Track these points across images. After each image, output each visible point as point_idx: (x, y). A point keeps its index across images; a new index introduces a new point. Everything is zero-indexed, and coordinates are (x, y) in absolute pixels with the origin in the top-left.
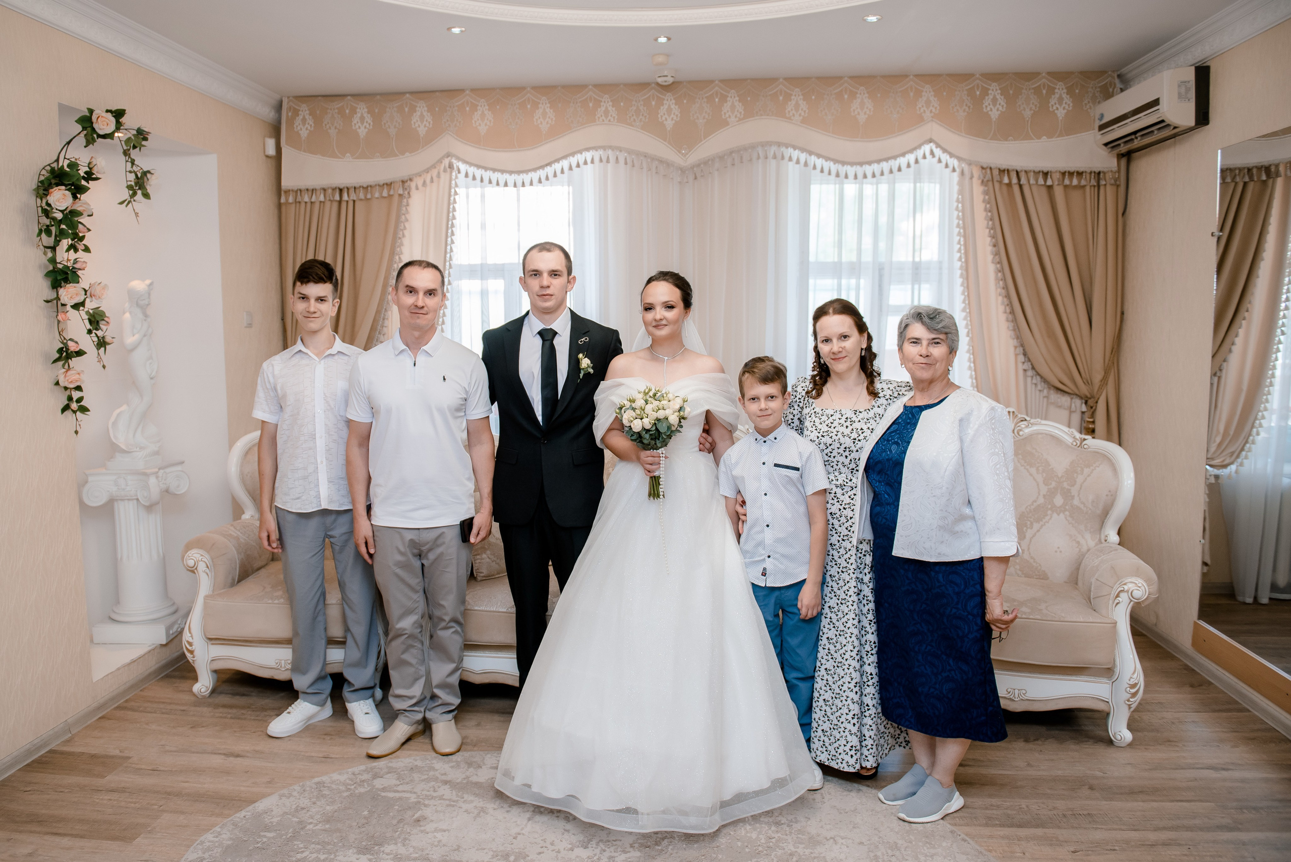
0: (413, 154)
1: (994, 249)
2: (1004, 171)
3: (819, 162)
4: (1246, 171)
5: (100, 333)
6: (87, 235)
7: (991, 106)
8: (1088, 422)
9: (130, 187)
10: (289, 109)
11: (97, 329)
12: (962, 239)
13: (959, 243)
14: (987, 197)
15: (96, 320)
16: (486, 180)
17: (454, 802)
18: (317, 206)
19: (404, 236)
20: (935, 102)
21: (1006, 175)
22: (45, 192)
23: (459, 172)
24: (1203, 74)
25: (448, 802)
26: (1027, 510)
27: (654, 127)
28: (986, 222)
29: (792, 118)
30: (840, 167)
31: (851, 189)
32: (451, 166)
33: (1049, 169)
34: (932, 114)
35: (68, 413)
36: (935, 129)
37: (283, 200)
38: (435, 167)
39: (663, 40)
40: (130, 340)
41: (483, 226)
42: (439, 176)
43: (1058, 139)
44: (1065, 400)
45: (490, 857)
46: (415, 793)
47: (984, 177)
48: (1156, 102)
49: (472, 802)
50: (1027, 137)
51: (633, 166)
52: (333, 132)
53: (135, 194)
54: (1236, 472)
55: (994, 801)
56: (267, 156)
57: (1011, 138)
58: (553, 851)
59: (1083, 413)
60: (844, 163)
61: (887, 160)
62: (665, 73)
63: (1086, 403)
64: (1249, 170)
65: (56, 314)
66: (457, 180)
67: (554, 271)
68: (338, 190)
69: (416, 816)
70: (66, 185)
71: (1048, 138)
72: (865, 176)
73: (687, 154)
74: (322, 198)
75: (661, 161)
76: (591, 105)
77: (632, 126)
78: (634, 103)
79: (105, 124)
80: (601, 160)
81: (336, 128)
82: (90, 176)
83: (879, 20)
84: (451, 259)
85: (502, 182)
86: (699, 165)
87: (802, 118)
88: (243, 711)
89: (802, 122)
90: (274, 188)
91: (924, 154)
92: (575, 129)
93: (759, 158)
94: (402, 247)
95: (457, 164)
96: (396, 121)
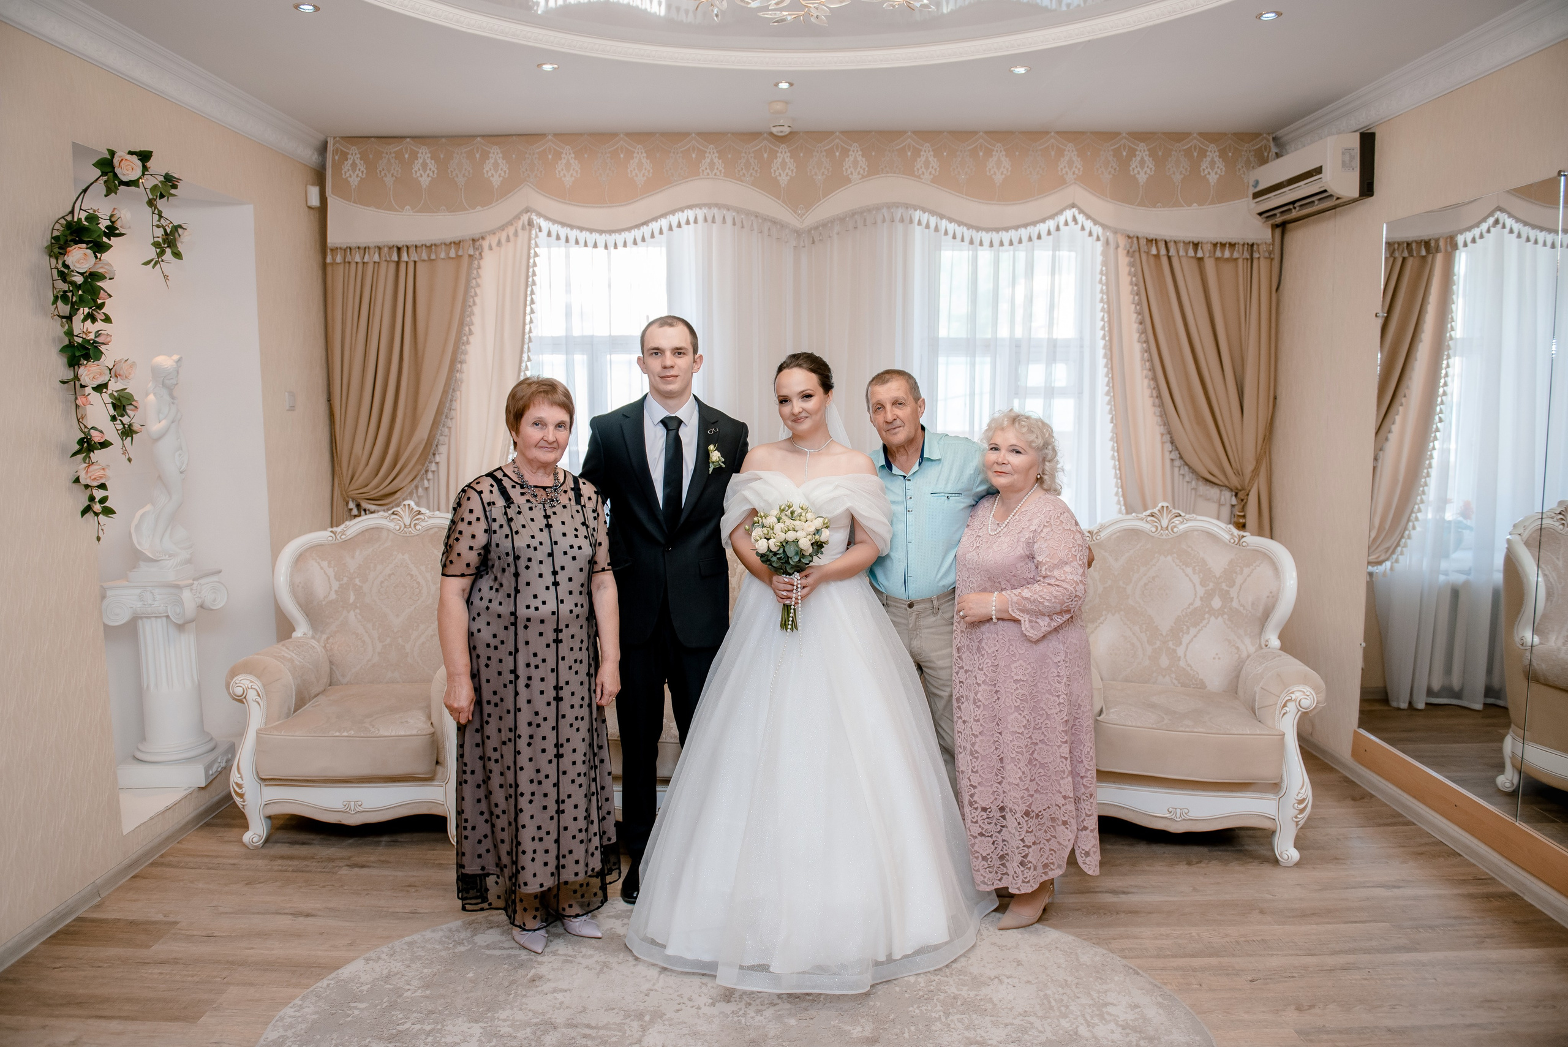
0: (484, 208)
1: (1141, 327)
2: (1152, 240)
3: (951, 227)
5: (126, 419)
6: (108, 301)
7: (1139, 169)
8: (1239, 516)
9: (156, 245)
10: (336, 151)
11: (122, 416)
12: (1106, 316)
13: (1103, 319)
14: (1133, 269)
15: (121, 404)
16: (572, 240)
18: (370, 267)
20: (1078, 163)
21: (1154, 245)
22: (61, 251)
23: (540, 230)
24: (1368, 141)
25: (564, 958)
27: (766, 184)
28: (1132, 297)
29: (922, 176)
30: (973, 233)
31: (985, 256)
32: (530, 224)
33: (1200, 240)
34: (1075, 176)
35: (89, 516)
36: (1078, 193)
37: (329, 260)
38: (510, 226)
39: (784, 86)
40: (155, 427)
41: (568, 291)
42: (516, 235)
43: (1210, 206)
44: (1214, 492)
45: (622, 1018)
47: (1131, 247)
48: (1319, 170)
49: (591, 956)
50: (1177, 204)
51: (743, 227)
52: (389, 180)
53: (163, 252)
54: (1391, 569)
55: (1164, 930)
56: (310, 208)
57: (1159, 204)
59: (1233, 506)
60: (978, 229)
61: (1025, 226)
62: (781, 122)
63: (1236, 495)
64: (1409, 244)
65: (74, 397)
66: (536, 240)
68: (395, 249)
69: (530, 975)
70: (87, 243)
71: (1199, 205)
72: (1002, 244)
73: (804, 215)
74: (376, 258)
75: (774, 222)
76: (694, 156)
77: (742, 181)
78: (743, 155)
79: (129, 169)
80: (706, 220)
81: (393, 175)
82: (112, 231)
83: (1027, 71)
84: (530, 331)
85: (590, 243)
86: (816, 228)
87: (932, 176)
88: (306, 863)
89: (934, 180)
90: (318, 245)
91: (1066, 221)
92: (676, 183)
93: (884, 220)
94: (473, 317)
95: (538, 221)
96: (465, 169)
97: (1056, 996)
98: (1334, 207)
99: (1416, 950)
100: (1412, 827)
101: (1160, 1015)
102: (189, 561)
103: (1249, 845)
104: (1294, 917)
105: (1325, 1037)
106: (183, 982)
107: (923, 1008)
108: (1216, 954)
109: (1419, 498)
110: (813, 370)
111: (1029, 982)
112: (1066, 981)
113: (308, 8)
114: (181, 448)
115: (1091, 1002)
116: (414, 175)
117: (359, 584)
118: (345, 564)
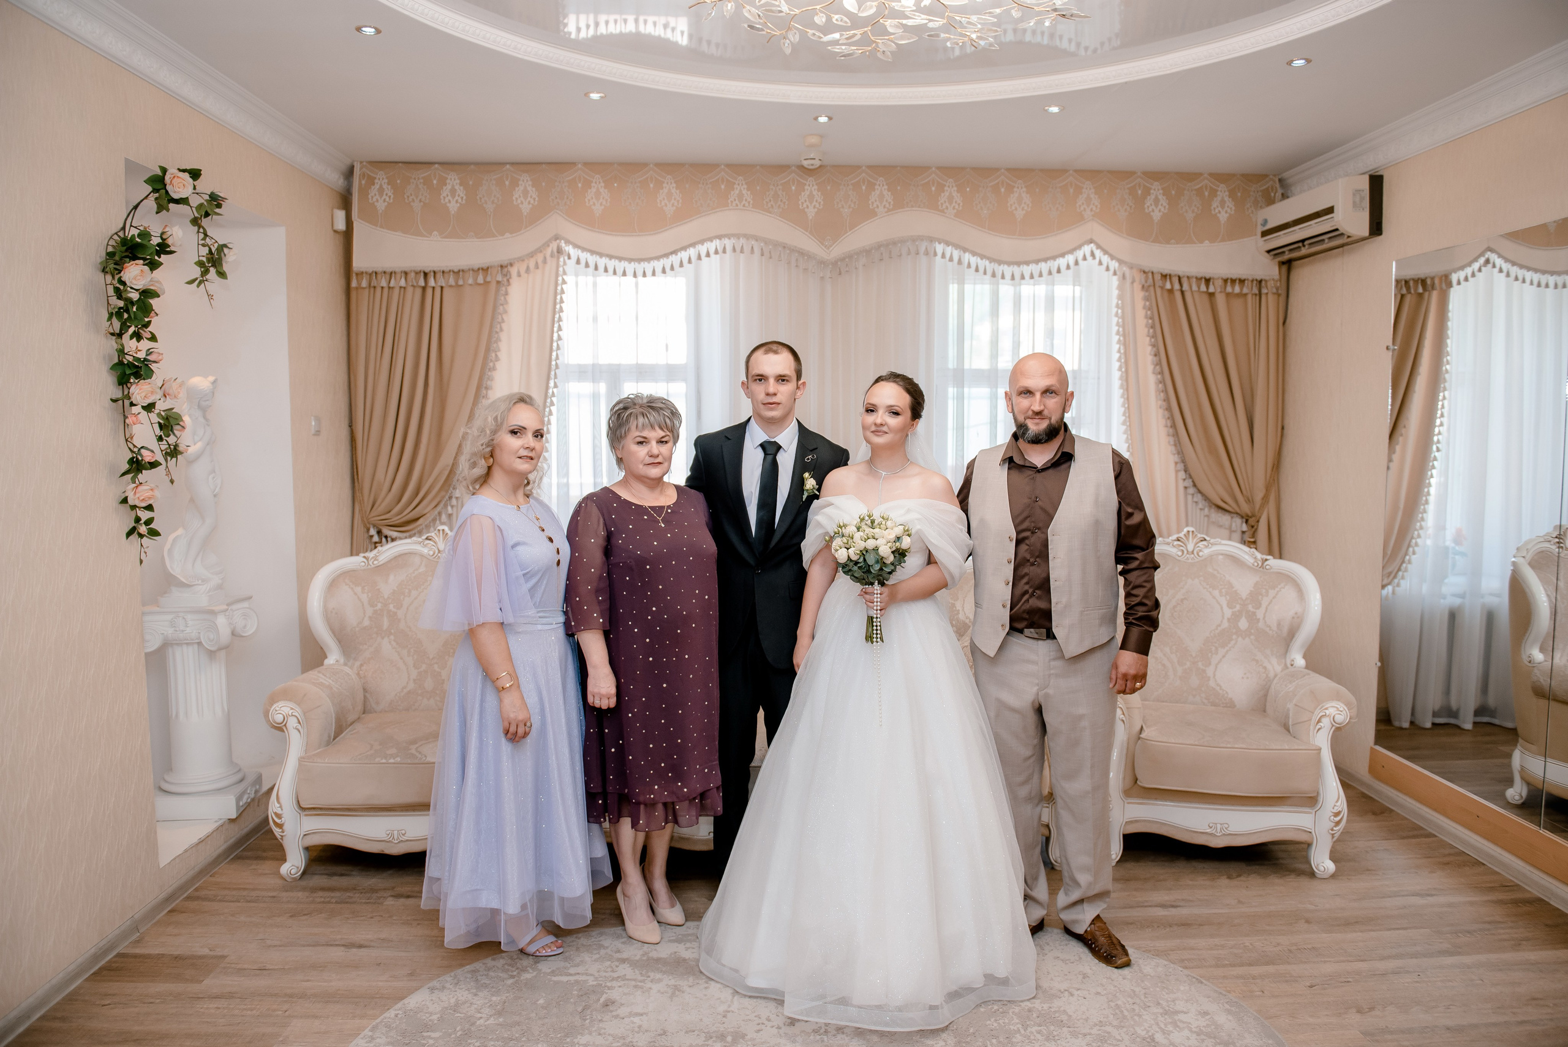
0: (514, 235)
1: (1155, 358)
2: (1166, 275)
3: (974, 260)
4: (1403, 282)
5: (172, 440)
6: (155, 321)
7: (1153, 207)
8: (1249, 542)
9: (200, 264)
10: (363, 175)
11: (169, 435)
12: (1122, 347)
13: (1119, 351)
14: (1148, 303)
15: (168, 424)
16: (601, 268)
17: (641, 982)
18: (396, 291)
19: (501, 330)
20: (1095, 200)
21: (1168, 280)
22: (117, 268)
23: (569, 258)
24: (1376, 183)
25: (633, 983)
27: (794, 215)
28: (1146, 330)
29: (946, 211)
30: (995, 266)
31: (1006, 290)
32: (560, 251)
33: (1212, 276)
34: (1093, 213)
35: (134, 537)
36: (1095, 229)
37: (354, 284)
38: (541, 252)
39: (823, 119)
41: (595, 319)
42: (545, 261)
43: (1221, 244)
44: (1225, 519)
45: (704, 1039)
46: (591, 975)
47: (1146, 282)
48: (1330, 210)
49: (660, 980)
50: (1189, 241)
51: (770, 257)
52: (417, 206)
53: (206, 272)
54: (1394, 592)
56: (335, 231)
57: (1173, 241)
58: (773, 1027)
59: (1243, 532)
60: (1000, 262)
61: (1045, 260)
62: (812, 156)
63: (1247, 522)
64: (1406, 282)
65: (122, 416)
66: (565, 267)
68: (422, 274)
69: (602, 1000)
70: (139, 259)
71: (1211, 242)
72: (1023, 277)
73: (831, 246)
74: (403, 283)
75: (802, 253)
76: (723, 187)
77: (770, 213)
78: (771, 187)
79: (180, 186)
80: (734, 250)
81: (420, 201)
82: (163, 248)
83: (1061, 111)
84: (557, 358)
85: (620, 271)
86: (843, 259)
87: (955, 211)
88: (348, 894)
89: (956, 215)
90: (342, 270)
91: (1085, 256)
92: (704, 214)
93: (909, 253)
94: (499, 343)
95: (567, 249)
96: (495, 196)
97: (1128, 1006)
98: (1342, 246)
99: (1459, 954)
100: (1434, 839)
101: (1230, 1021)
102: (220, 587)
103: (1282, 859)
104: (1339, 925)
105: (1389, 1037)
106: (243, 1016)
107: (1001, 1022)
108: (1270, 962)
109: (1418, 524)
111: (1098, 993)
112: (1134, 992)
113: (369, 31)
114: (214, 472)
115: (1161, 1011)
116: (442, 201)
117: (393, 609)
118: (379, 589)
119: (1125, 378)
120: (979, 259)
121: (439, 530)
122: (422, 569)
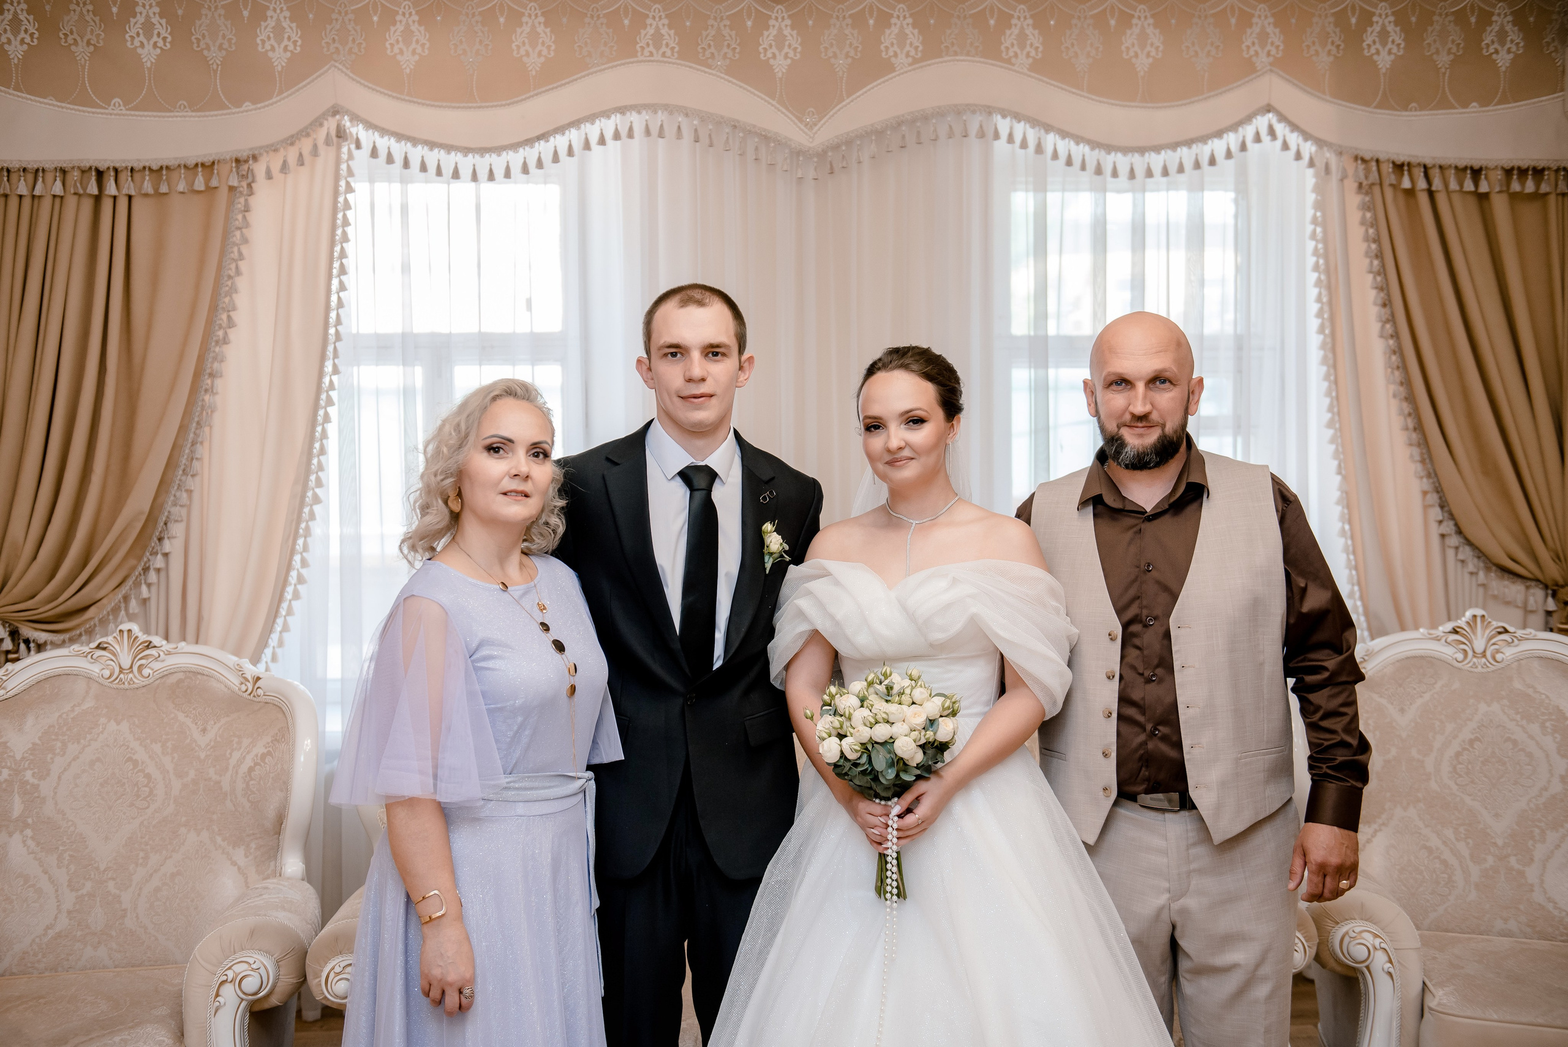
0: (259, 105)
1: (1383, 310)
2: (1402, 165)
3: (1064, 146)
7: (1378, 46)
12: (1324, 292)
13: (1319, 299)
14: (1369, 215)
16: (415, 163)
18: (46, 204)
19: (238, 272)
20: (1276, 37)
21: (1406, 173)
23: (358, 146)
26: (1532, 805)
27: (750, 70)
28: (1367, 261)
29: (1013, 60)
30: (1101, 155)
31: (1121, 197)
32: (341, 134)
33: (1484, 163)
34: (1271, 59)
36: (1276, 87)
38: (308, 135)
42: (315, 152)
43: (1499, 107)
44: (1515, 590)
47: (1366, 177)
50: (1443, 104)
51: (710, 145)
57: (1414, 105)
59: (1549, 613)
60: (1109, 148)
61: (1189, 143)
63: (1556, 595)
66: (350, 163)
67: (712, 346)
68: (93, 173)
71: (1482, 106)
72: (1149, 174)
73: (815, 125)
74: (57, 188)
75: (766, 138)
76: (626, 23)
77: (709, 67)
80: (648, 132)
81: (89, 43)
84: (339, 321)
85: (448, 171)
86: (836, 147)
87: (1030, 60)
89: (1034, 67)
91: (1257, 134)
92: (595, 69)
93: (951, 135)
94: (234, 296)
95: (354, 130)
96: (224, 36)
110: (928, 377)
116: (129, 44)
117: (32, 780)
118: (6, 743)
119: (1329, 346)
120: (1072, 143)
121: (121, 631)
122: (89, 704)
